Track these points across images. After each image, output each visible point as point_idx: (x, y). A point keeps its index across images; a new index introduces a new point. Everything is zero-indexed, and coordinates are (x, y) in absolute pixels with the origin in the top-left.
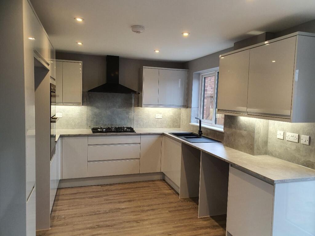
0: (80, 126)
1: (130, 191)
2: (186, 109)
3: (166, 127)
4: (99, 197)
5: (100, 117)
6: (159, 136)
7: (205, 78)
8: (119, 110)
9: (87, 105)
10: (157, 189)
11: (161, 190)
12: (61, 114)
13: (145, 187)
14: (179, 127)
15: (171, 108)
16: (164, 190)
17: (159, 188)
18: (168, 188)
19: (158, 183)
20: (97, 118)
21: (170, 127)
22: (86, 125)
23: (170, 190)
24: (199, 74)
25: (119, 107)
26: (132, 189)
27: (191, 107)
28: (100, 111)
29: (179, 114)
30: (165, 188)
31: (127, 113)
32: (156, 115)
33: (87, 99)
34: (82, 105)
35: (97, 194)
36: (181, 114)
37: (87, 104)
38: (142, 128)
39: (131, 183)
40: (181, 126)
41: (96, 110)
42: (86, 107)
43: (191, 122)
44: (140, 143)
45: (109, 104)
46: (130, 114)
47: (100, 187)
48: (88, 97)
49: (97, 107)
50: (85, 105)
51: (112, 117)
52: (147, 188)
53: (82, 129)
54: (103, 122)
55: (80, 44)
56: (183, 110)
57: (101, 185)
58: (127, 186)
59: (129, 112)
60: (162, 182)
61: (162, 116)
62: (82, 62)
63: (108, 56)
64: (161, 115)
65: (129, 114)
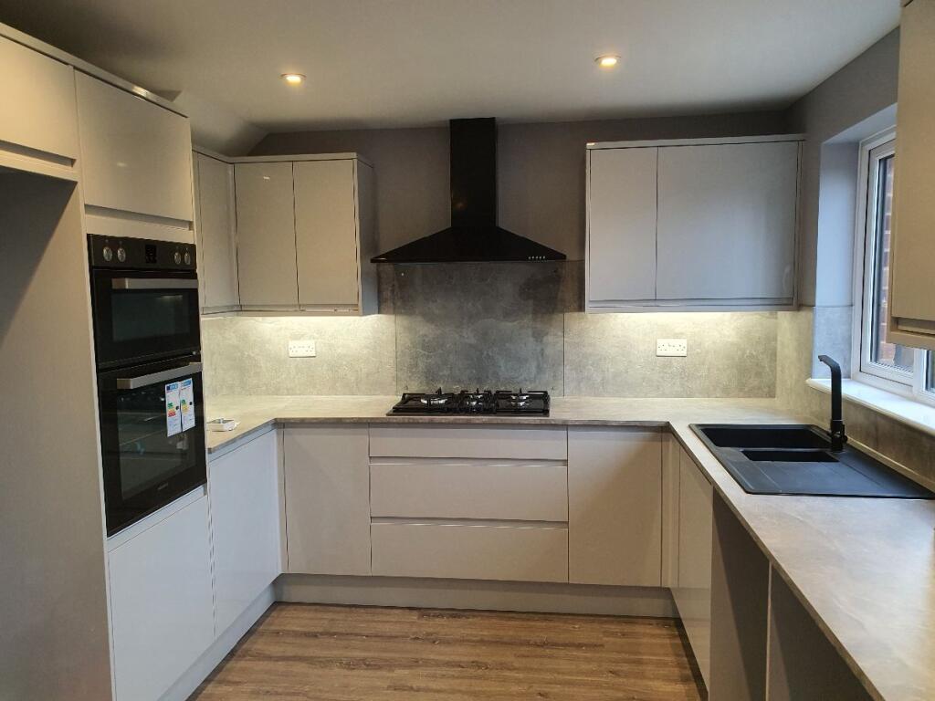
0: (375, 386)
1: (508, 656)
2: (795, 313)
3: (707, 393)
4: (380, 668)
5: (440, 351)
6: (647, 434)
7: (884, 161)
8: (508, 326)
9: (395, 311)
10: (626, 667)
11: (642, 676)
12: (312, 343)
13: (579, 646)
14: (771, 395)
15: (728, 315)
16: (656, 678)
17: (639, 662)
18: (676, 671)
19: (645, 635)
20: (428, 357)
21: (726, 392)
22: (395, 383)
23: (684, 680)
24: (855, 147)
25: (507, 315)
26: (524, 650)
27: (811, 306)
28: (439, 332)
29: (770, 340)
30: (665, 664)
31: (538, 336)
32: (660, 342)
33: (393, 291)
34: (379, 313)
35: (385, 650)
36: (779, 338)
37: (394, 309)
38: (596, 395)
39: (536, 617)
40: (778, 391)
41: (425, 330)
42: (392, 317)
43: (811, 377)
44: (565, 462)
45: (470, 304)
46: (549, 339)
47: (414, 616)
48: (395, 283)
49: (429, 318)
50: (387, 313)
51: (482, 354)
52: (588, 655)
53: (381, 397)
54: (449, 372)
55: (294, 79)
56: (785, 322)
57: (424, 611)
58: (510, 629)
59: (547, 334)
60: (664, 632)
61: (690, 348)
62: (354, 155)
63: (453, 122)
64: (684, 342)
65: (545, 339)
